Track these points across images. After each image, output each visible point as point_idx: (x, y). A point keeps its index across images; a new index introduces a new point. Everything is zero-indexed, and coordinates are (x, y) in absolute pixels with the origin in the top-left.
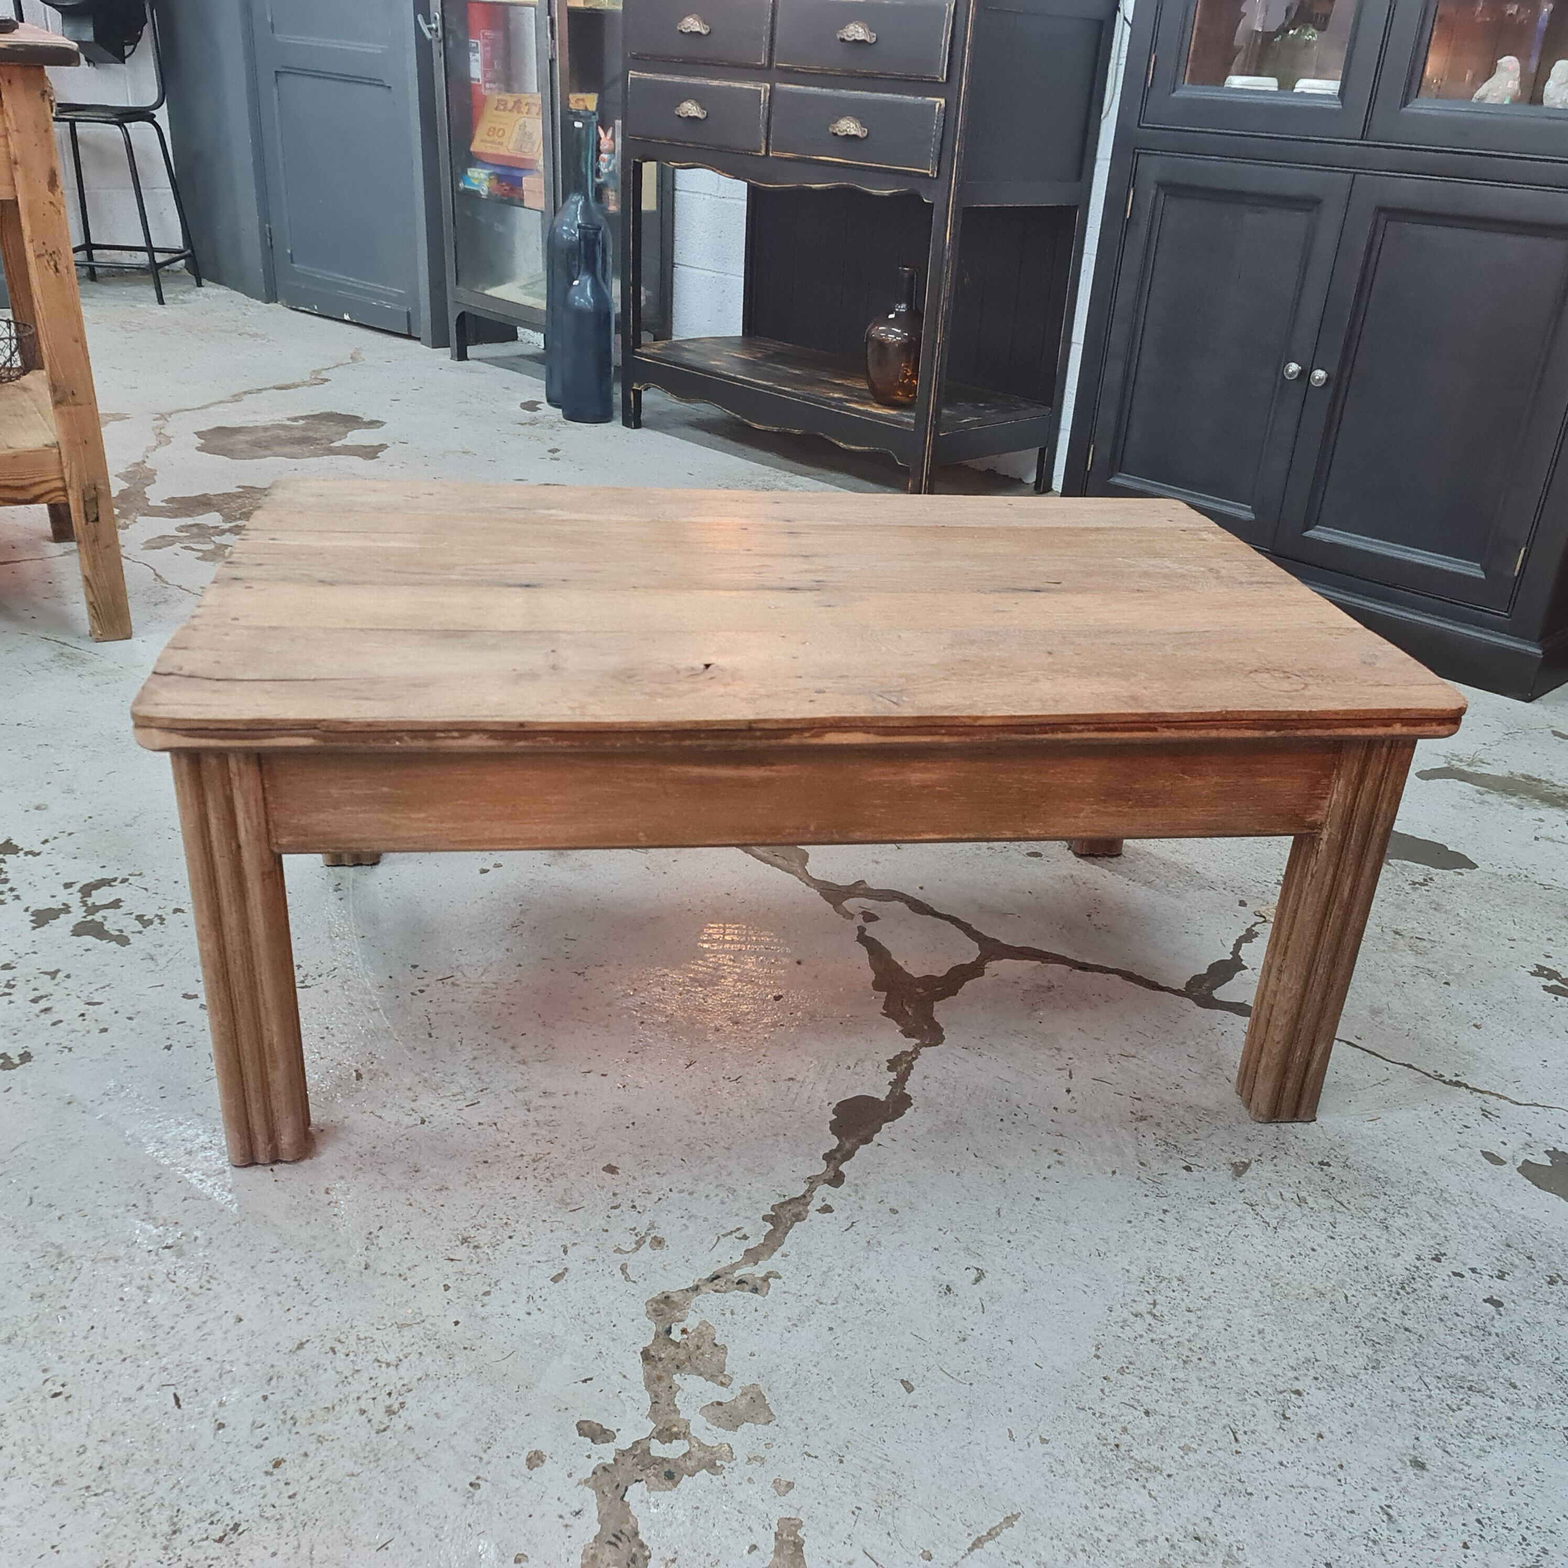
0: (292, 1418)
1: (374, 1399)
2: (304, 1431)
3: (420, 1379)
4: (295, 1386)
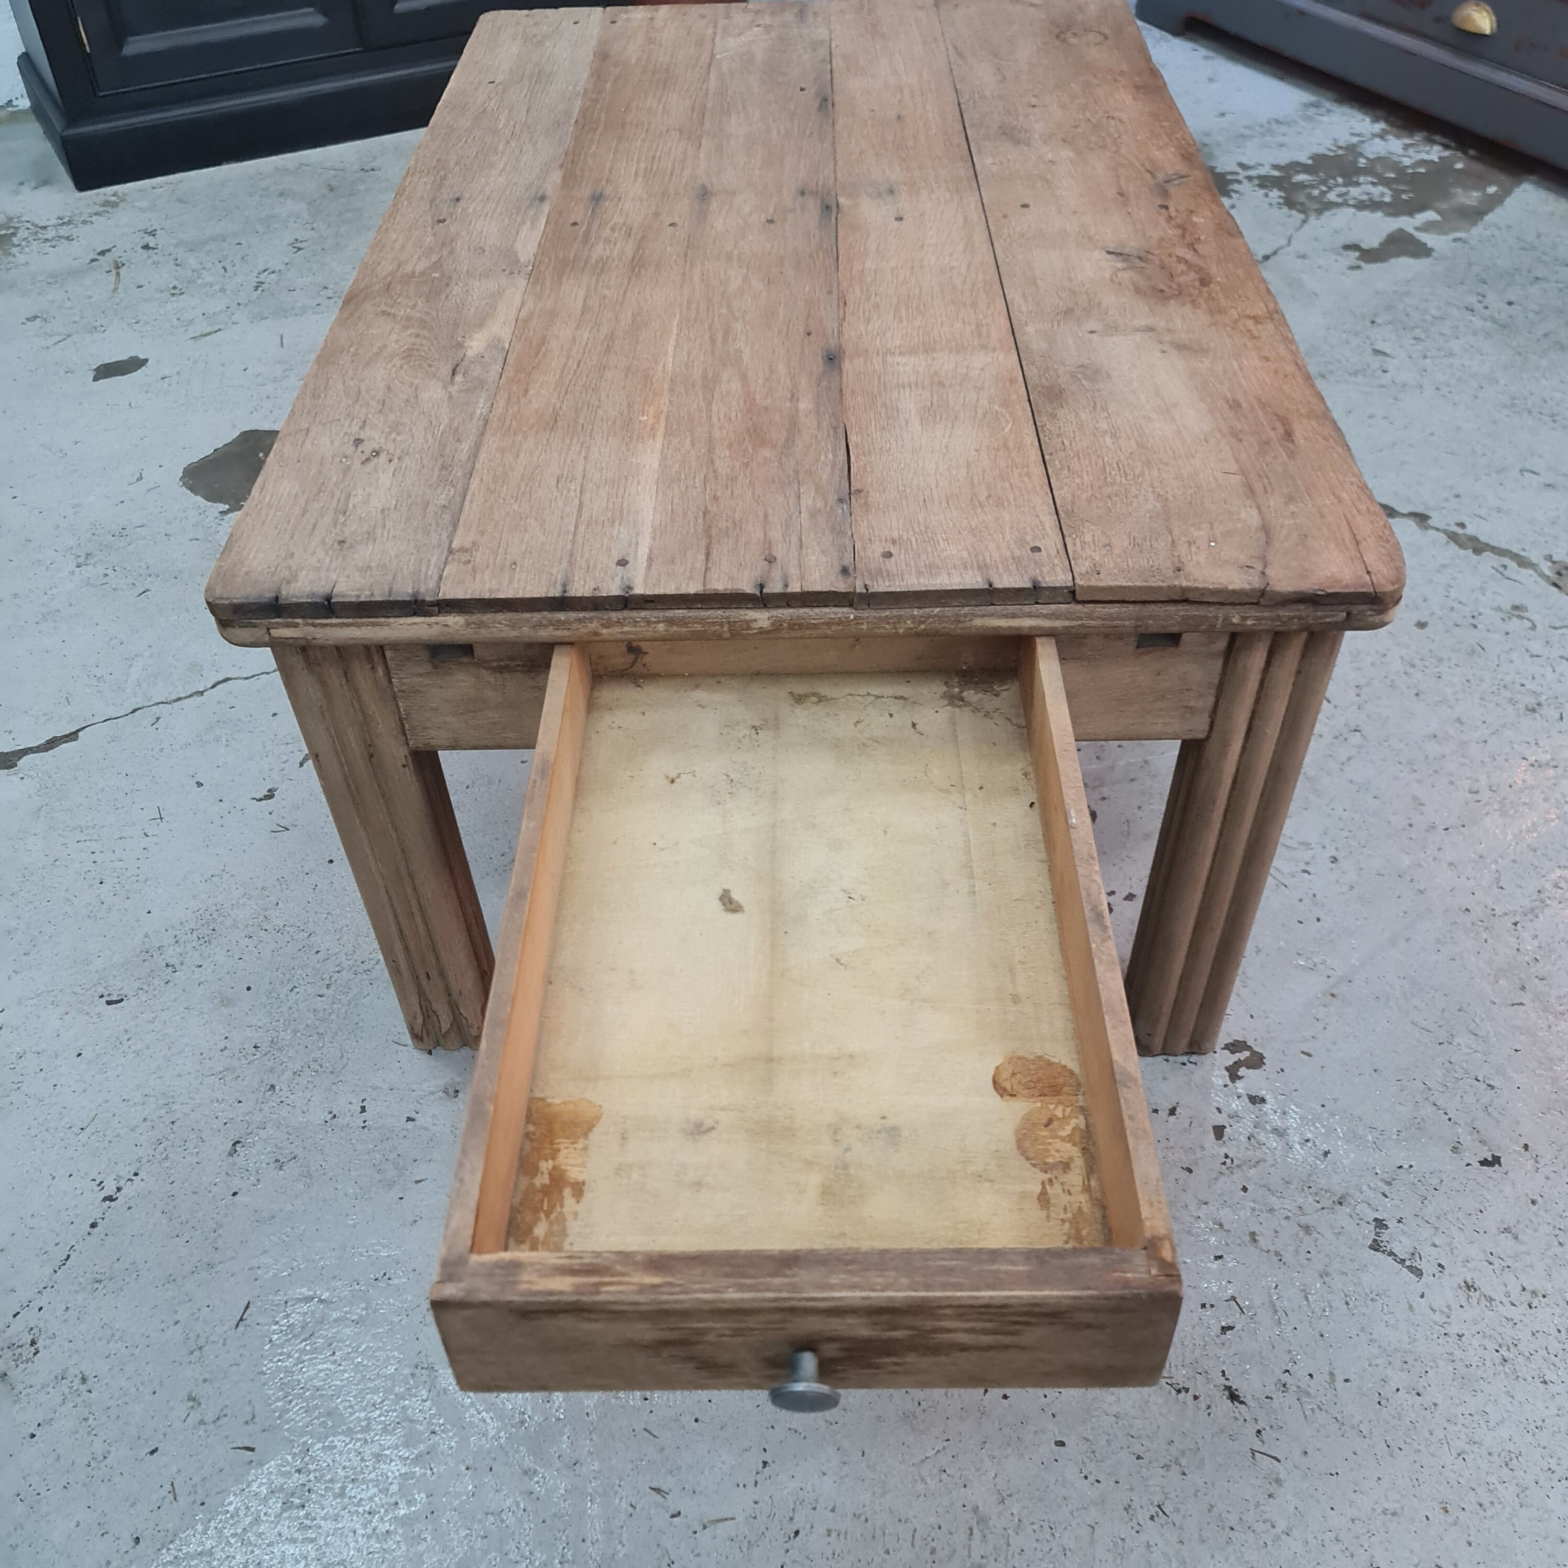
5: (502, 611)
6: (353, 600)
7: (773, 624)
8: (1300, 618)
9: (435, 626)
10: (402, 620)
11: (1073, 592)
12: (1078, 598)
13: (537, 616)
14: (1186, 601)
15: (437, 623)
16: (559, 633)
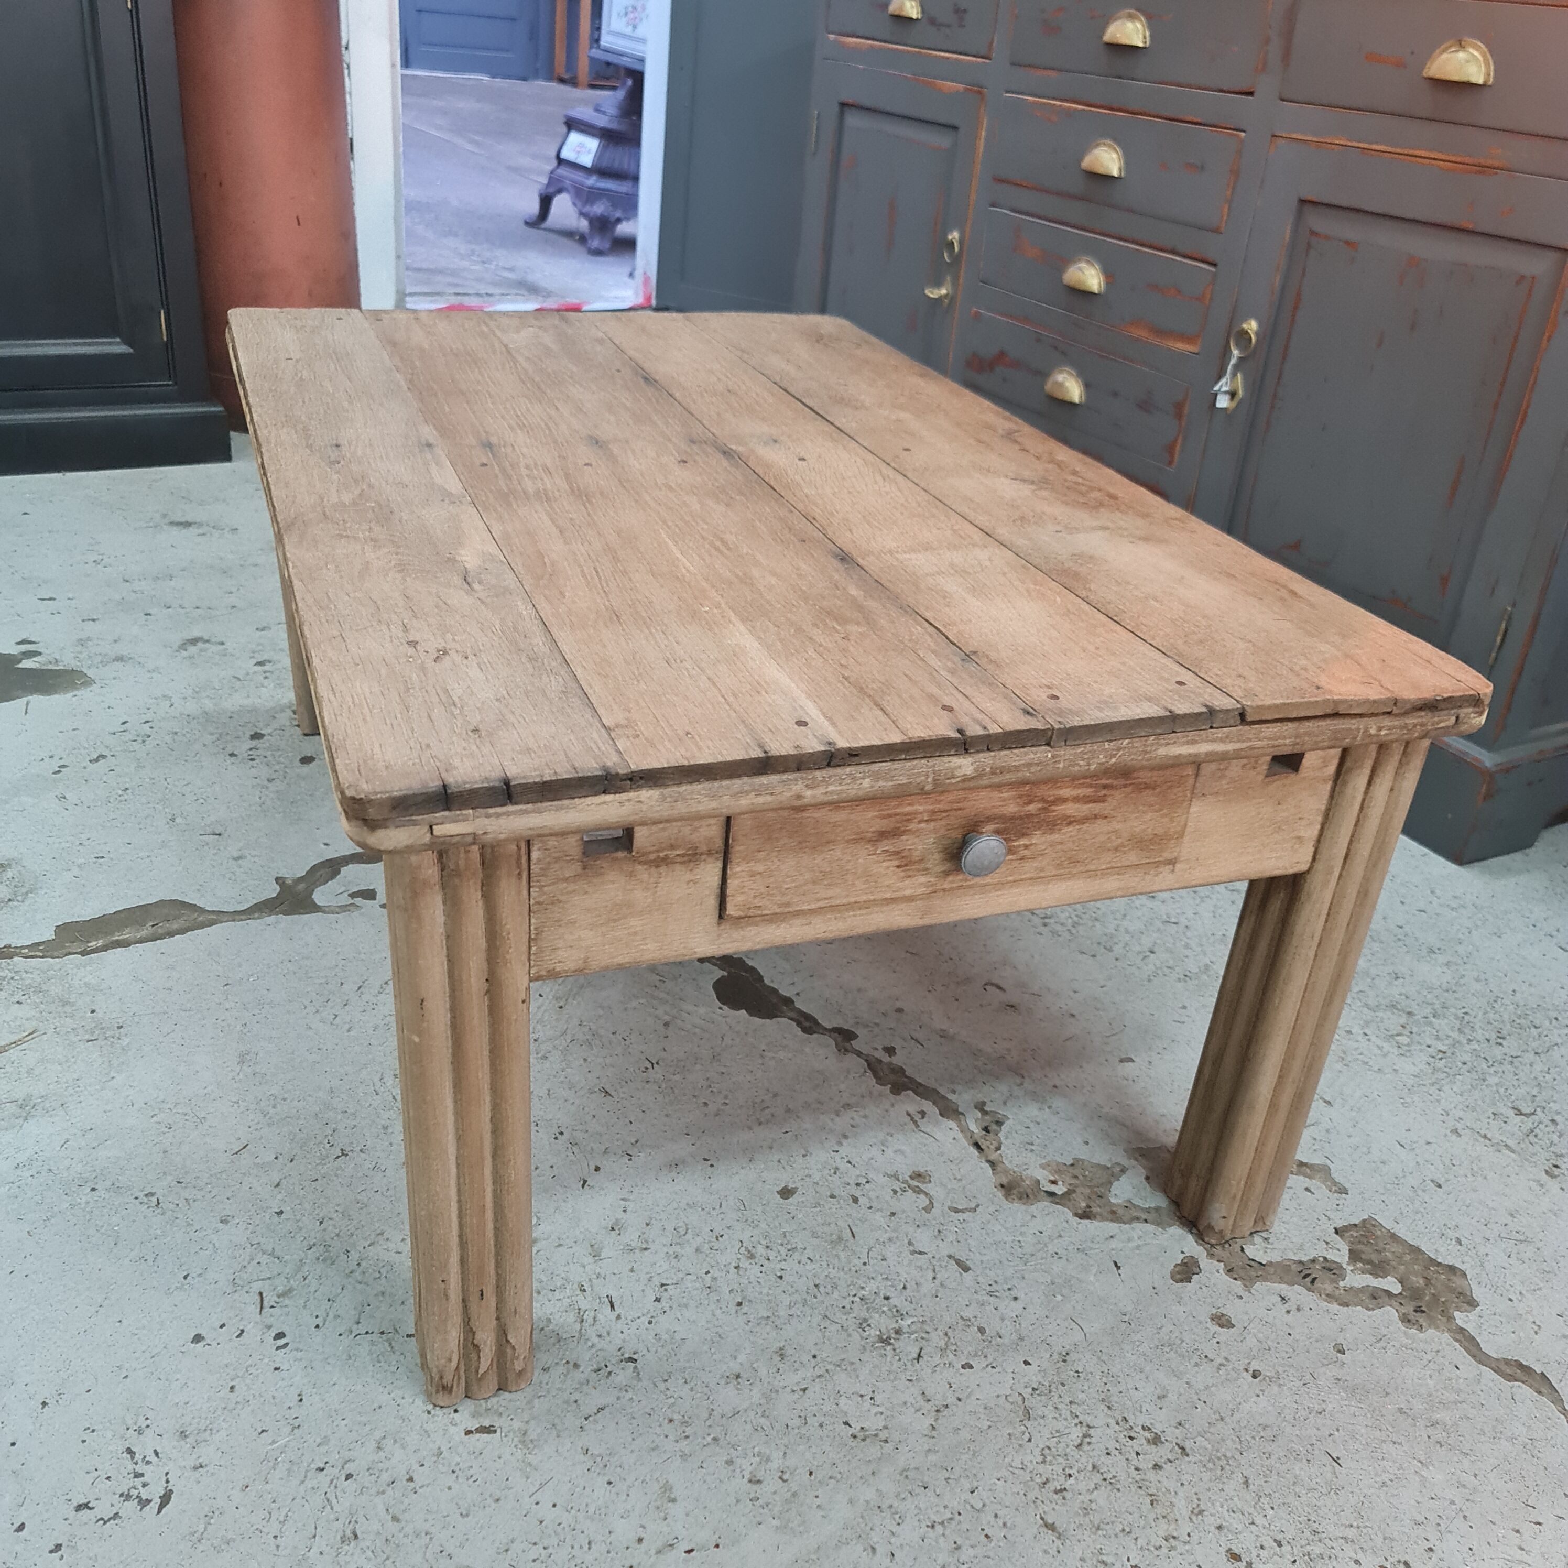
0: (1166, 1540)
1: (1138, 1454)
2: (1186, 1528)
3: (1109, 1407)
4: (1116, 1535)
5: (698, 781)
6: (537, 780)
7: (976, 770)
8: (1422, 725)
9: (627, 804)
10: (589, 800)
11: (1242, 715)
12: (1249, 719)
13: (737, 784)
14: (1336, 715)
15: (629, 800)
16: (761, 800)
